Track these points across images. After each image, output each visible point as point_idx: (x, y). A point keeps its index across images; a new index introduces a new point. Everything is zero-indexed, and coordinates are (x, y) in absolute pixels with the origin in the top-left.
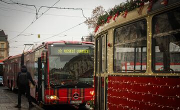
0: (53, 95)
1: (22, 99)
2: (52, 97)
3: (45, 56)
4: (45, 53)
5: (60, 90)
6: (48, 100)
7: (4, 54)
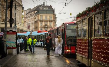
0: (68, 49)
1: (50, 52)
2: (68, 51)
3: (63, 30)
4: (63, 29)
5: (72, 47)
6: (66, 52)
7: (52, 24)
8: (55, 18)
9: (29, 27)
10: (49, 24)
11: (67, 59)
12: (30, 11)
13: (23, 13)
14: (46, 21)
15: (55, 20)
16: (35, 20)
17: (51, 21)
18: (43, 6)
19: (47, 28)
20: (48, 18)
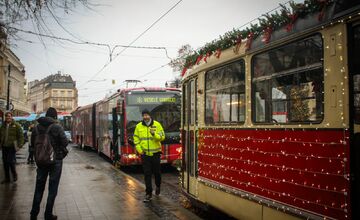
0: (132, 153)
2: (130, 156)
3: (121, 106)
4: (121, 102)
6: (125, 160)
7: (72, 104)
8: (76, 95)
9: (34, 107)
10: (66, 104)
11: (128, 176)
12: (37, 84)
13: (26, 87)
14: (63, 99)
15: (76, 97)
16: (46, 96)
17: (69, 99)
18: (58, 76)
19: (65, 110)
20: (66, 94)
